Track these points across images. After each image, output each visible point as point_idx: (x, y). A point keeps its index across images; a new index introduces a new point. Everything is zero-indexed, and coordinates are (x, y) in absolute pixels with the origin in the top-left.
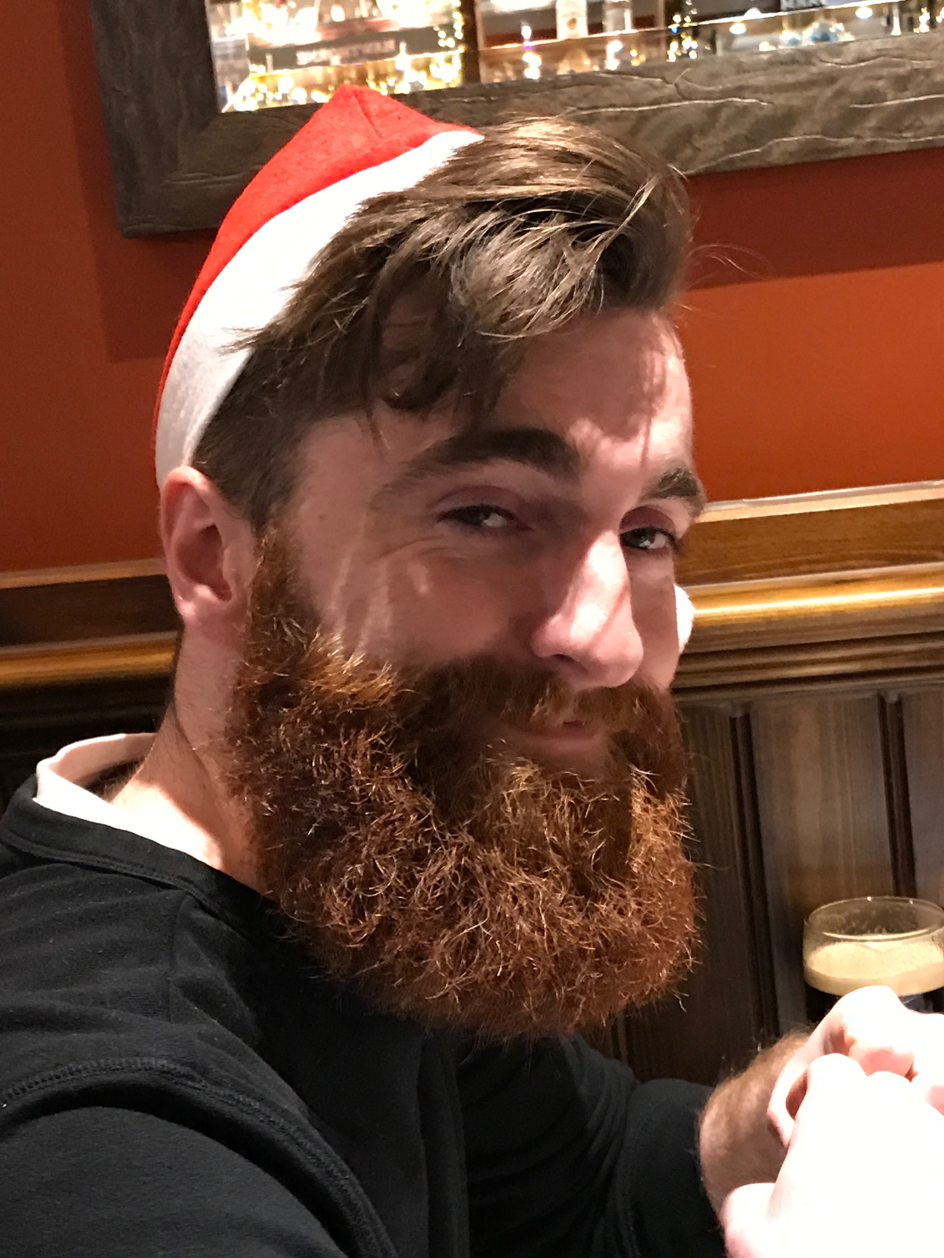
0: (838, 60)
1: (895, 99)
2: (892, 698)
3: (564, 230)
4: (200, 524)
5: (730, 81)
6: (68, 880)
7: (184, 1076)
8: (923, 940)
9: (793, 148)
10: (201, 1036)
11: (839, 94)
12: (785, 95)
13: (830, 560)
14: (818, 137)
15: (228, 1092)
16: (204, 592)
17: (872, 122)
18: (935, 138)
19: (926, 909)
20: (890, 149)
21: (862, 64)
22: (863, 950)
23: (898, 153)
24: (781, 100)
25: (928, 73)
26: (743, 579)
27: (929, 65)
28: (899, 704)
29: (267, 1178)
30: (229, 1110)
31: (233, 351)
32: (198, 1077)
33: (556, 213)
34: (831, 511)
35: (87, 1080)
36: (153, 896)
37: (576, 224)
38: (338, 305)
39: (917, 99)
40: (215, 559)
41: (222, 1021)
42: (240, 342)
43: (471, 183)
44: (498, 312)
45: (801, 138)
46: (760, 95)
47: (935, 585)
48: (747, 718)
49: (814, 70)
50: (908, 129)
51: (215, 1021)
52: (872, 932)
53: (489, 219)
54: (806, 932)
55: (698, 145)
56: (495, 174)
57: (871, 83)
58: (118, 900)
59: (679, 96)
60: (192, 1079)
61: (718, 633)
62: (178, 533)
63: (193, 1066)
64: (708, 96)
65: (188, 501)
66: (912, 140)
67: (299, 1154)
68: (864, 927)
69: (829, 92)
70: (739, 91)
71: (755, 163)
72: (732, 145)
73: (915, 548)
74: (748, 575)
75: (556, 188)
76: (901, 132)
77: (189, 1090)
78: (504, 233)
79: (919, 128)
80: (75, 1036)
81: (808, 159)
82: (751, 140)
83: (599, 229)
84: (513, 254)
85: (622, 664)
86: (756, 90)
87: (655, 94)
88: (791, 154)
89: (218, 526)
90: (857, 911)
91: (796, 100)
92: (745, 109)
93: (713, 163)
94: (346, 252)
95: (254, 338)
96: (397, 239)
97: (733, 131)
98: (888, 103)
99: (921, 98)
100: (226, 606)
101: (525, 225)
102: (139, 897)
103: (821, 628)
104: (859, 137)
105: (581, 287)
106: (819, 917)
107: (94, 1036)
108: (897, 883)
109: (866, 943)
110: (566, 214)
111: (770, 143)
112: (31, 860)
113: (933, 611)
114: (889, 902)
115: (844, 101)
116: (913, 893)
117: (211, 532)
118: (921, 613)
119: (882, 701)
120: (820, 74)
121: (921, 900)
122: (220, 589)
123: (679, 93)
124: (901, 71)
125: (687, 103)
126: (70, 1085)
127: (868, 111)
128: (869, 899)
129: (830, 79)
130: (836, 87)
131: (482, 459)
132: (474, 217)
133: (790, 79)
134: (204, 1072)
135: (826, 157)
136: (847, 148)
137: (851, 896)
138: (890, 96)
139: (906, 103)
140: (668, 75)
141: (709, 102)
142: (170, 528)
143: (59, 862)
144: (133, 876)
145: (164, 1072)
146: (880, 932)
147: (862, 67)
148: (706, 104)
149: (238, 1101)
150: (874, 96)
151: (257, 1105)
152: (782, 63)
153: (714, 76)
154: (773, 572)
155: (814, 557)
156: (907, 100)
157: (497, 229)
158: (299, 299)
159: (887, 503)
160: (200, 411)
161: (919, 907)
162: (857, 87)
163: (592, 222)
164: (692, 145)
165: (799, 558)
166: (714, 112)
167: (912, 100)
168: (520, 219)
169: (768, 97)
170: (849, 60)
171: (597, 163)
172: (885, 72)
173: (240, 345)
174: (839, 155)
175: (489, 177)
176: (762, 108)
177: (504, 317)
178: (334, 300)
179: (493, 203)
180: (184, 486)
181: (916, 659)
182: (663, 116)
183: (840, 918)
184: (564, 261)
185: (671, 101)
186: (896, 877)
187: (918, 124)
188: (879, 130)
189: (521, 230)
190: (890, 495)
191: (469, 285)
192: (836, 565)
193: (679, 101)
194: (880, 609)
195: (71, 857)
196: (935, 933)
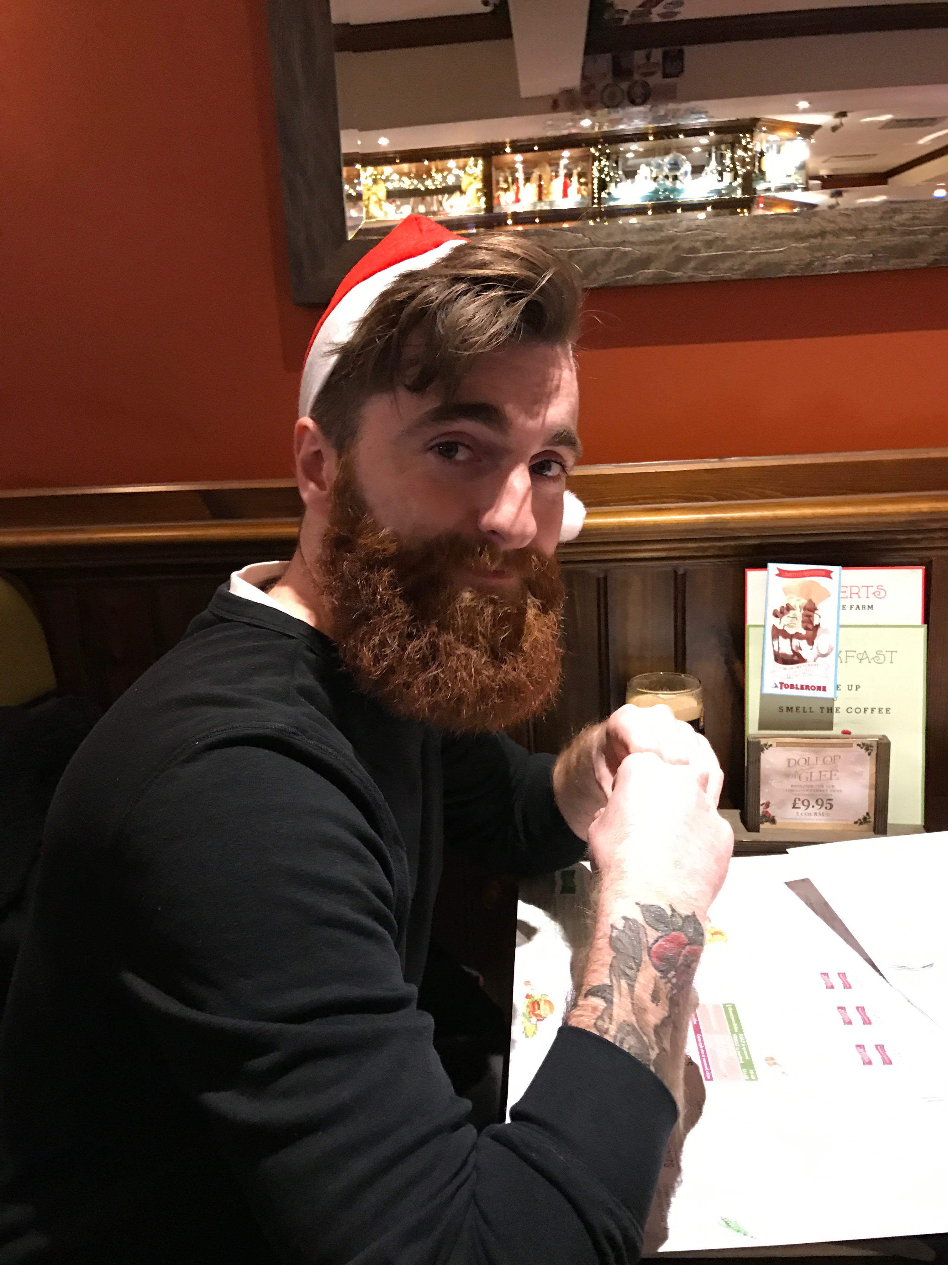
0: (676, 230)
1: (706, 252)
2: (681, 572)
3: (502, 295)
4: (313, 449)
5: (618, 239)
6: (241, 631)
7: (290, 733)
8: (686, 695)
9: (650, 276)
10: (304, 714)
11: (675, 249)
12: (646, 247)
13: (654, 498)
14: (663, 271)
15: (315, 742)
16: (312, 486)
17: (692, 264)
18: (725, 275)
19: (690, 679)
20: (700, 280)
21: (690, 233)
22: (657, 698)
23: (705, 282)
24: (646, 249)
25: (724, 239)
26: (609, 505)
27: (724, 235)
28: (684, 574)
29: (334, 788)
30: (316, 752)
31: (329, 356)
32: (300, 734)
33: (499, 286)
34: (656, 472)
35: (241, 732)
36: (284, 641)
37: (508, 292)
38: (379, 332)
39: (717, 253)
40: (320, 469)
41: (317, 708)
42: (332, 351)
43: (454, 267)
44: (460, 338)
45: (654, 270)
46: (634, 246)
47: (708, 513)
48: (605, 578)
49: (663, 234)
50: (711, 269)
51: (313, 707)
52: (662, 690)
53: (462, 287)
54: (628, 688)
55: (600, 272)
56: (466, 263)
57: (693, 244)
58: (266, 643)
59: (591, 244)
60: (297, 735)
61: (594, 532)
62: (302, 453)
63: (297, 728)
64: (607, 245)
65: (307, 436)
66: (712, 276)
67: (351, 777)
68: (658, 687)
69: (670, 247)
70: (623, 243)
71: (629, 283)
72: (618, 272)
73: (699, 493)
74: (612, 504)
75: (500, 272)
76: (707, 271)
77: (294, 740)
78: (468, 295)
79: (717, 270)
80: (236, 710)
81: (658, 282)
82: (628, 270)
83: (521, 296)
84: (473, 306)
85: (523, 536)
86: (632, 243)
87: (580, 243)
88: (649, 279)
89: (322, 450)
90: (655, 679)
91: (653, 250)
92: (625, 253)
93: (607, 282)
94: (385, 303)
95: (340, 349)
96: (412, 297)
97: (619, 265)
98: (701, 255)
99: (719, 253)
100: (324, 493)
101: (481, 291)
102: (277, 642)
103: (648, 533)
104: (685, 273)
105: (507, 327)
106: (635, 681)
107: (246, 710)
108: (676, 666)
109: (659, 695)
110: (504, 287)
111: (638, 273)
112: (222, 620)
113: (704, 527)
114: (671, 676)
115: (677, 253)
116: (684, 671)
117: (318, 453)
118: (700, 527)
119: (676, 573)
120: (666, 236)
121: (688, 675)
122: (320, 485)
123: (591, 242)
124: (709, 238)
125: (595, 248)
126: (232, 734)
127: (690, 258)
128: (661, 673)
129: (671, 239)
130: (674, 244)
131: (453, 419)
132: (454, 285)
133: (650, 238)
134: (304, 732)
135: (668, 282)
136: (678, 277)
137: (652, 671)
138: (702, 251)
139: (710, 256)
140: (586, 233)
141: (607, 248)
142: (299, 452)
143: (236, 621)
144: (274, 631)
145: (281, 730)
146: (666, 690)
147: (689, 234)
148: (605, 250)
149: (321, 748)
150: (693, 250)
151: (331, 751)
152: (647, 229)
153: (610, 235)
154: (625, 503)
155: (647, 496)
156: (711, 254)
157: (465, 292)
158: (360, 328)
159: (686, 469)
160: (314, 389)
161: (687, 678)
162: (686, 245)
163: (518, 292)
164: (596, 271)
165: (638, 496)
166: (610, 254)
167: (714, 253)
168: (477, 288)
169: (638, 248)
170: (682, 229)
171: (523, 259)
172: (701, 238)
173: (332, 352)
174: (674, 281)
175: (463, 264)
176: (635, 254)
177: (464, 341)
178: (378, 329)
179: (463, 279)
180: (305, 428)
181: (696, 551)
182: (582, 254)
183: (646, 682)
184: (500, 312)
185: (587, 247)
186: (676, 662)
187: (717, 267)
188: (696, 269)
189: (478, 294)
190: (688, 465)
191: (446, 322)
192: (658, 501)
193: (590, 247)
194: (679, 524)
195: (246, 620)
196: (694, 692)
